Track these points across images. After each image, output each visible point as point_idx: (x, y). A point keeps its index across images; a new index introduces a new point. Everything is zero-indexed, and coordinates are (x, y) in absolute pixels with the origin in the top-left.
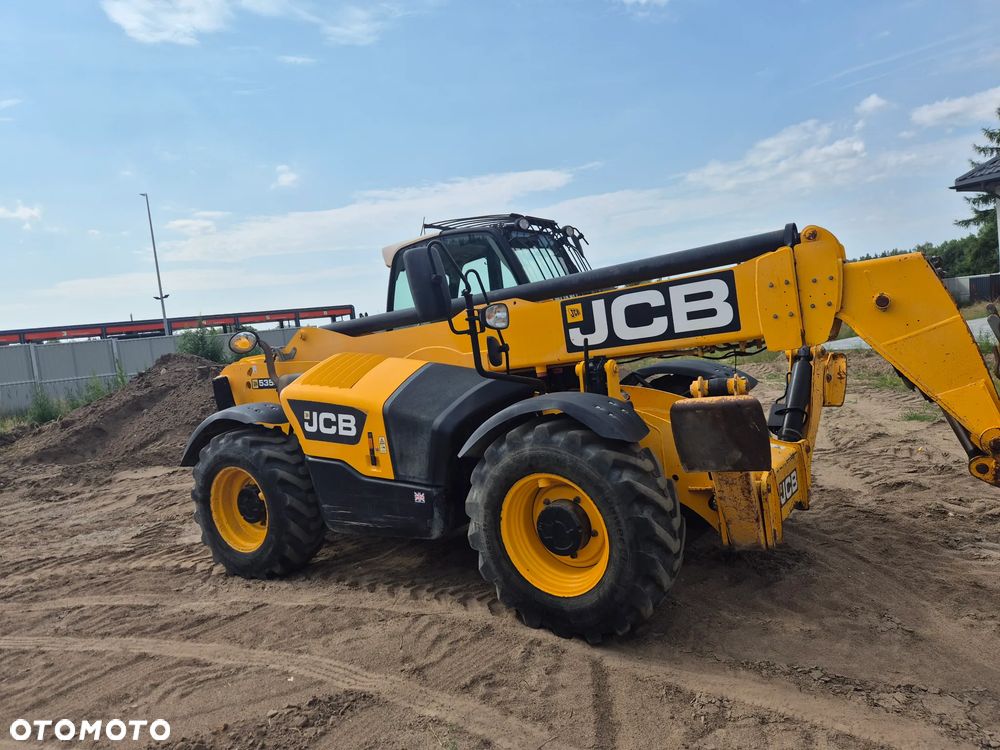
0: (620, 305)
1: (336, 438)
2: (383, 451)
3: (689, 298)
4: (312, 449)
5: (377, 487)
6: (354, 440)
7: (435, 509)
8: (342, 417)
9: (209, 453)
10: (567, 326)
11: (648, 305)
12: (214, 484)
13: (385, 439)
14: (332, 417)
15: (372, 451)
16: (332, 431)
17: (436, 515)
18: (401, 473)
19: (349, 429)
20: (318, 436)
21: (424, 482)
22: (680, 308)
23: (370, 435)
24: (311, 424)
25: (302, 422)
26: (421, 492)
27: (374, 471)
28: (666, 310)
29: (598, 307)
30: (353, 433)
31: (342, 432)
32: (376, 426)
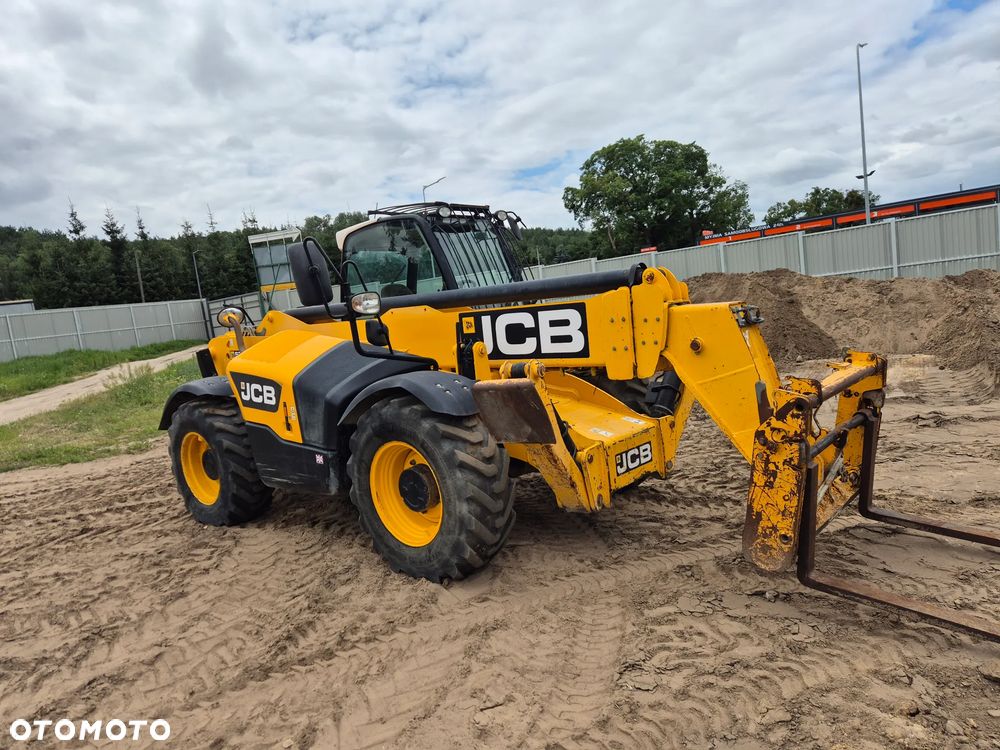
0: (503, 321)
1: (262, 406)
2: (294, 418)
3: (553, 324)
4: (250, 415)
5: (290, 449)
6: (273, 409)
7: (331, 470)
8: (266, 388)
11: (523, 325)
13: (295, 410)
14: (258, 387)
15: (287, 418)
16: (259, 400)
17: (332, 474)
18: (307, 438)
19: (270, 399)
20: (250, 404)
21: (323, 447)
22: (546, 332)
23: (285, 405)
24: (246, 394)
25: (240, 391)
26: (320, 454)
27: (288, 435)
28: (535, 332)
29: (486, 321)
30: (273, 402)
31: (267, 402)
32: (288, 396)
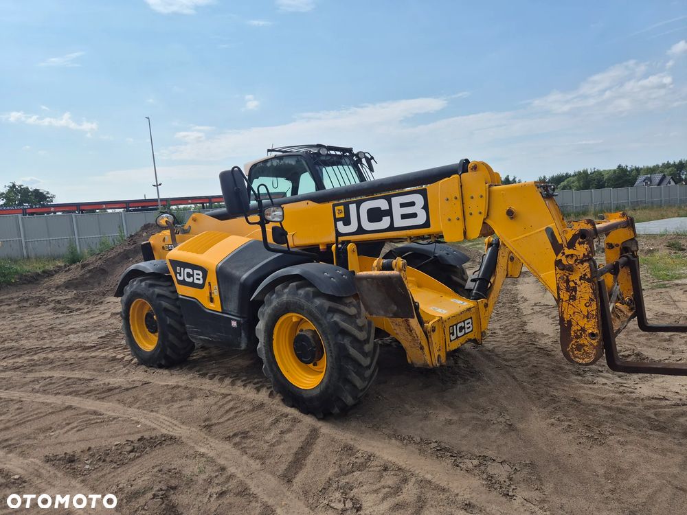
0: (365, 207)
1: (193, 285)
2: (216, 294)
3: (403, 205)
4: (182, 291)
5: (212, 316)
6: (201, 287)
7: (242, 331)
8: (196, 272)
9: (128, 290)
10: (336, 220)
11: (380, 208)
12: (131, 309)
13: (217, 287)
14: (190, 271)
15: (211, 293)
16: (190, 280)
17: (243, 335)
18: (225, 308)
19: (199, 279)
20: (183, 283)
21: (236, 314)
22: (398, 212)
24: (180, 276)
25: (176, 273)
26: (235, 320)
27: (212, 306)
28: (389, 213)
29: (353, 207)
30: (201, 282)
31: (196, 281)
32: (212, 278)
